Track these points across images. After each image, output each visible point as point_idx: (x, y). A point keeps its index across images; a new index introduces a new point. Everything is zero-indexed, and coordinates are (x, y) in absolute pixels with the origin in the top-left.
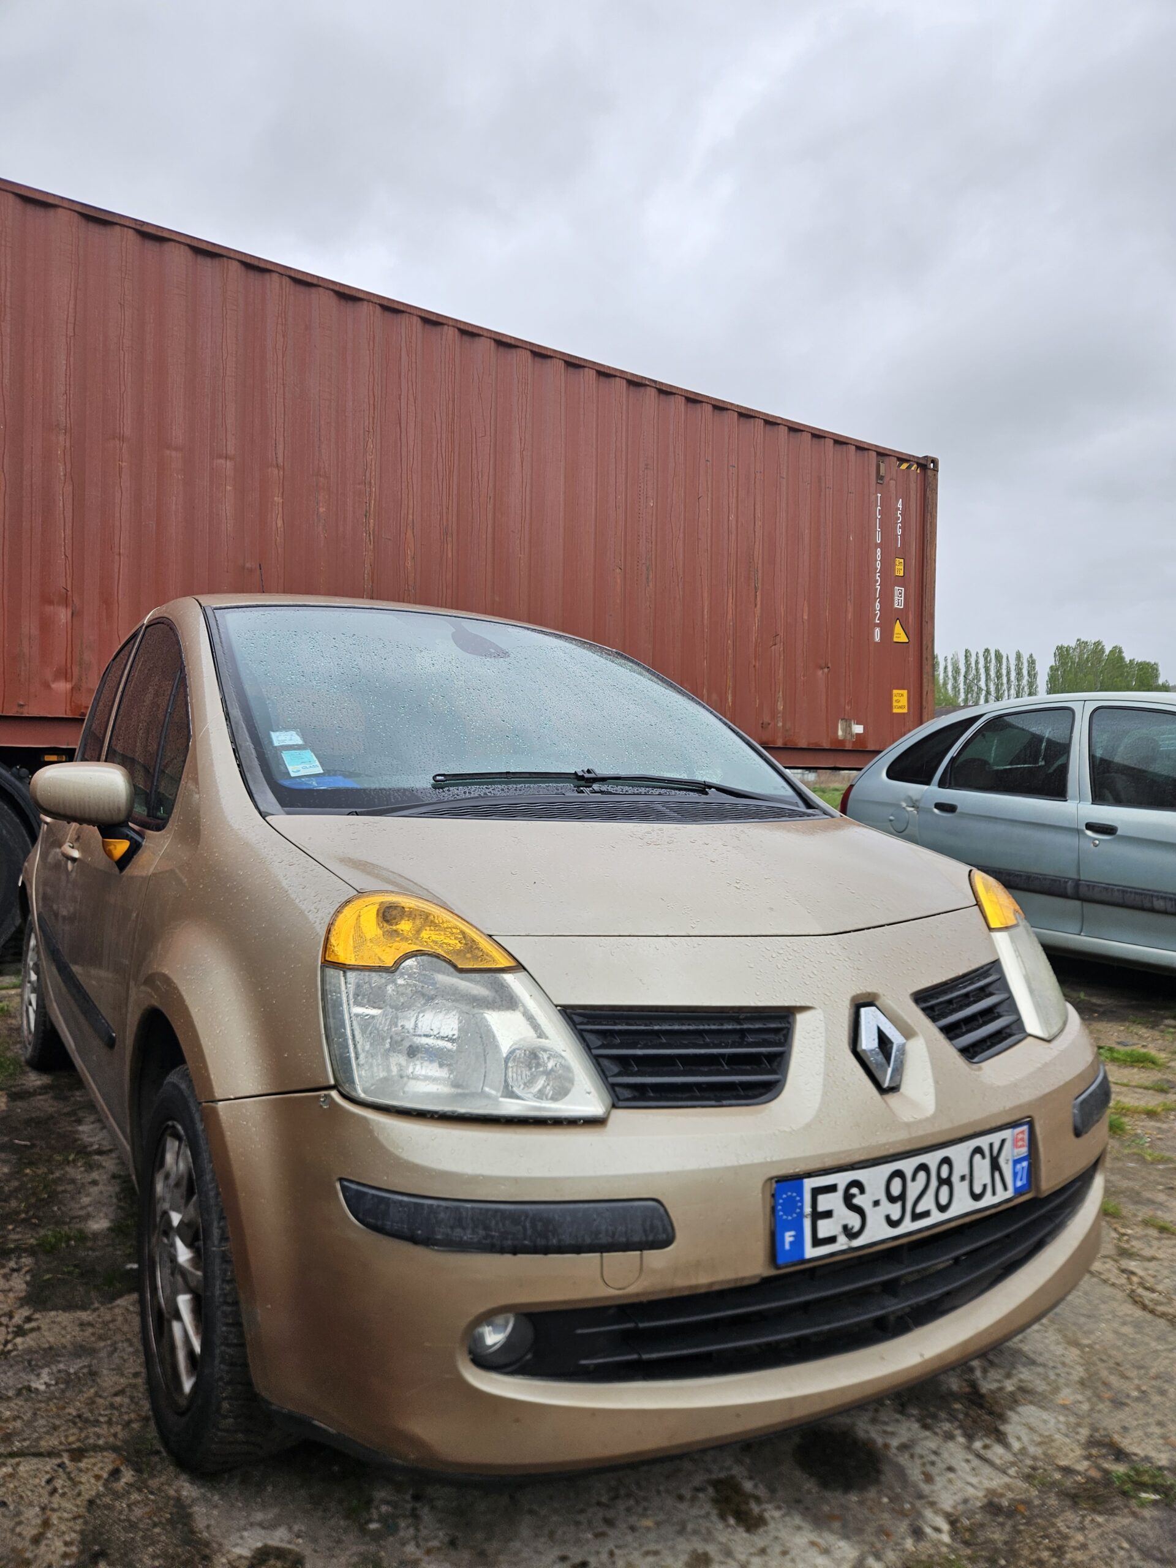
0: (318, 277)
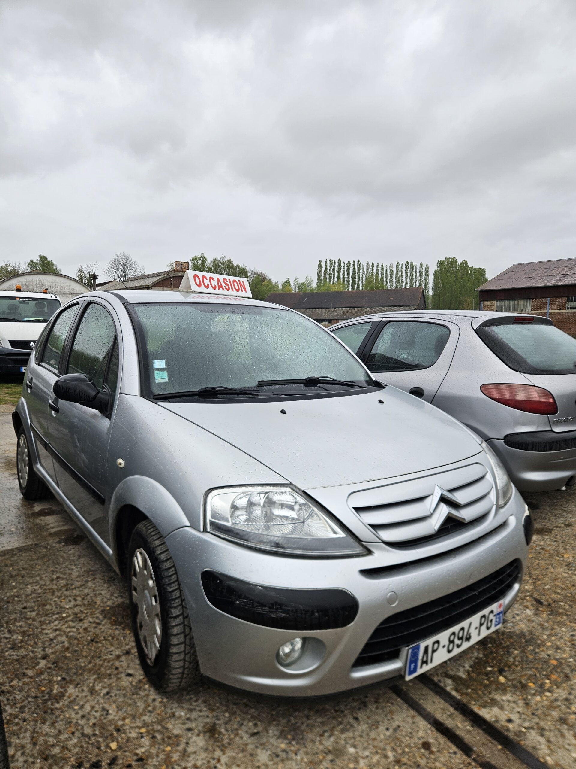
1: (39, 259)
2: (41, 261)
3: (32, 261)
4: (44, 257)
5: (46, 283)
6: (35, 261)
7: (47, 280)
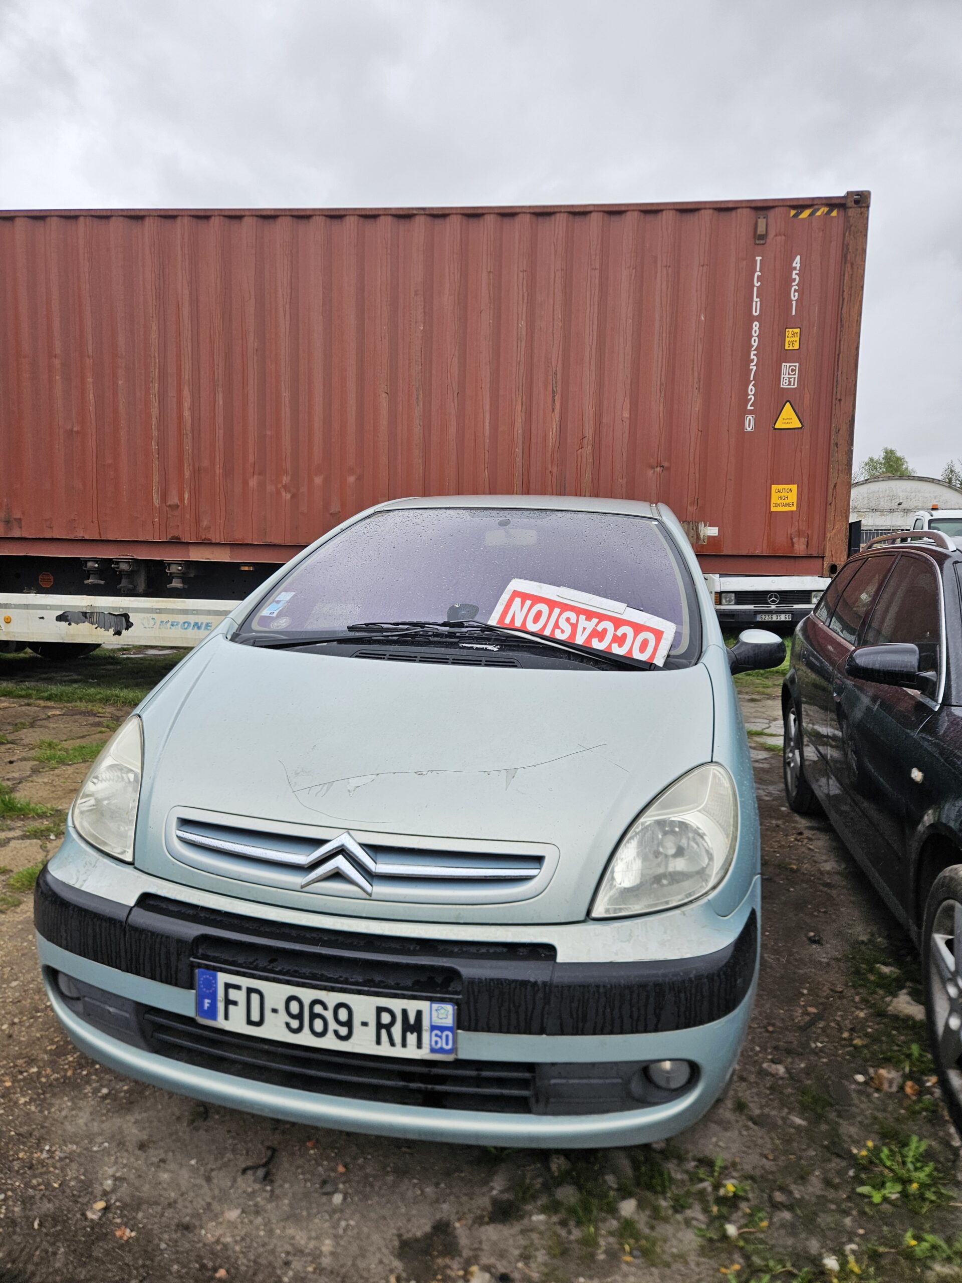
0: (111, 210)
1: (883, 455)
2: (885, 458)
3: (871, 460)
4: (892, 452)
5: (901, 494)
6: (876, 458)
7: (900, 488)
